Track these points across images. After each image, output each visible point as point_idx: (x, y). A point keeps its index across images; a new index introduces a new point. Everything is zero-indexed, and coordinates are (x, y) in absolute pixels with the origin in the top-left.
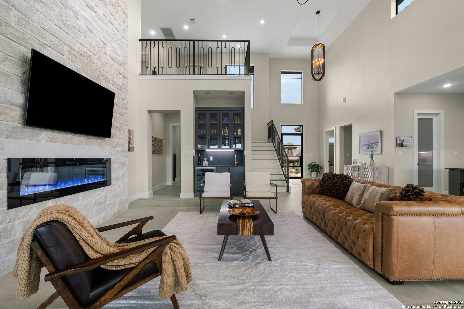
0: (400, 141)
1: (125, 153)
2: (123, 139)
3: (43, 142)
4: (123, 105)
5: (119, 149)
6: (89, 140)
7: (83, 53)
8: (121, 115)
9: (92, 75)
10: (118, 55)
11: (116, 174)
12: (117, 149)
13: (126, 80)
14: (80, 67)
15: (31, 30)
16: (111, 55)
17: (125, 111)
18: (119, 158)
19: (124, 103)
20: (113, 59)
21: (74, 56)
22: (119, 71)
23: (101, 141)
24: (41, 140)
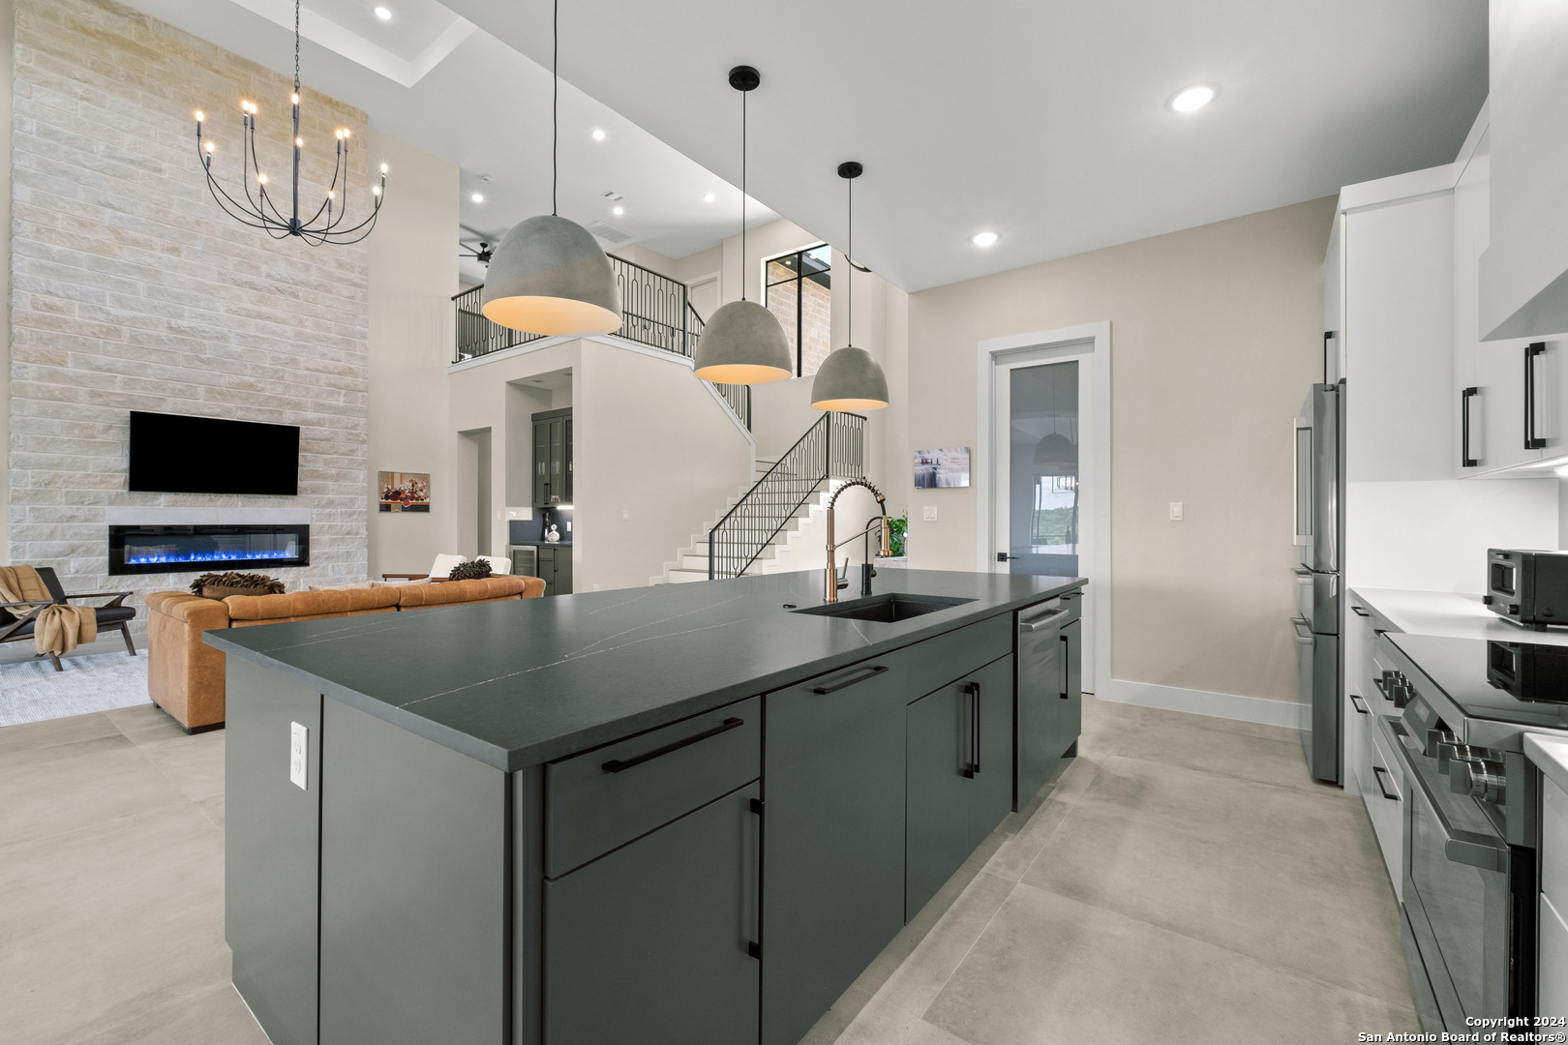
0: (925, 466)
1: (355, 517)
2: (349, 494)
3: (161, 507)
4: (351, 437)
5: (334, 511)
6: (253, 500)
7: (238, 384)
8: (343, 454)
9: (258, 410)
10: (333, 360)
11: (326, 550)
12: (327, 511)
13: (360, 394)
14: (229, 405)
15: (143, 388)
16: (311, 367)
17: (355, 446)
18: (336, 525)
19: (352, 434)
20: (318, 370)
21: (219, 394)
22: (335, 386)
23: (280, 500)
24: (159, 505)
